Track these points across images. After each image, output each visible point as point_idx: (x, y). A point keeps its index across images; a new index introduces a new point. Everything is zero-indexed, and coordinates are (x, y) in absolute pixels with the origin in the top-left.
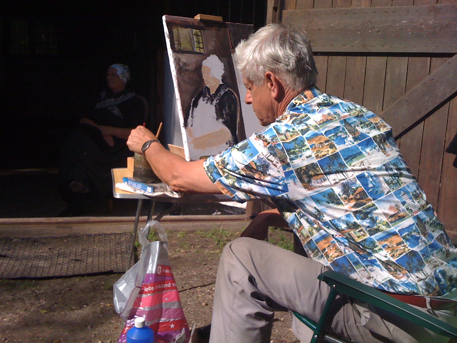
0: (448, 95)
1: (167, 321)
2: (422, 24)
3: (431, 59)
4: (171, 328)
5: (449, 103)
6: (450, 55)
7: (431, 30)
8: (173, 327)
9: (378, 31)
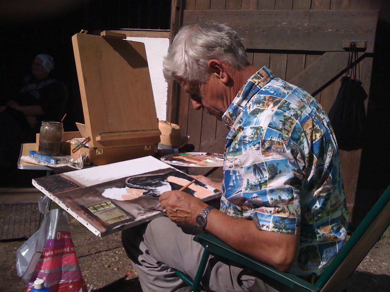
0: (320, 86)
1: (66, 282)
2: (299, 26)
3: (306, 56)
4: (70, 288)
5: (320, 93)
6: (321, 53)
7: (307, 31)
8: (72, 288)
9: (263, 31)
